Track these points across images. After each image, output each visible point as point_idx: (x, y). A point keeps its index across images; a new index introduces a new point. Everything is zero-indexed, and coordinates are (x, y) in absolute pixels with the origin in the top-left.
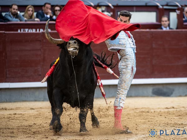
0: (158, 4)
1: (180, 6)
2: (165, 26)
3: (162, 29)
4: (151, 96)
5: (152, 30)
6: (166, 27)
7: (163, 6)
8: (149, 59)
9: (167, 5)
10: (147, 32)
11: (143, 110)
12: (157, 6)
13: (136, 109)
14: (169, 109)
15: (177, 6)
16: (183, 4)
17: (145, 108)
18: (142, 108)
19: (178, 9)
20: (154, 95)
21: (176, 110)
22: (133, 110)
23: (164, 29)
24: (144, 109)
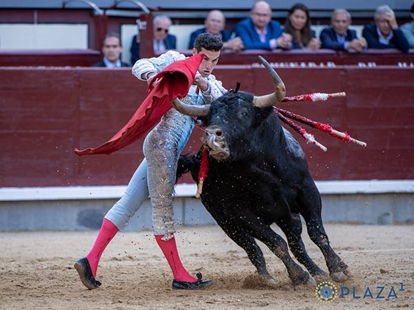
0: (93, 5)
1: (147, 11)
2: (113, 58)
3: (104, 65)
4: (76, 230)
5: (78, 68)
6: (113, 62)
7: (105, 9)
8: (71, 139)
9: (114, 8)
10: (67, 72)
11: (58, 263)
12: (91, 10)
13: (39, 260)
14: (120, 260)
15: (139, 9)
16: (154, 6)
17: (62, 258)
18: (55, 259)
19: (142, 18)
20: (83, 228)
21: (137, 263)
22: (33, 262)
23: (110, 66)
24: (61, 261)
